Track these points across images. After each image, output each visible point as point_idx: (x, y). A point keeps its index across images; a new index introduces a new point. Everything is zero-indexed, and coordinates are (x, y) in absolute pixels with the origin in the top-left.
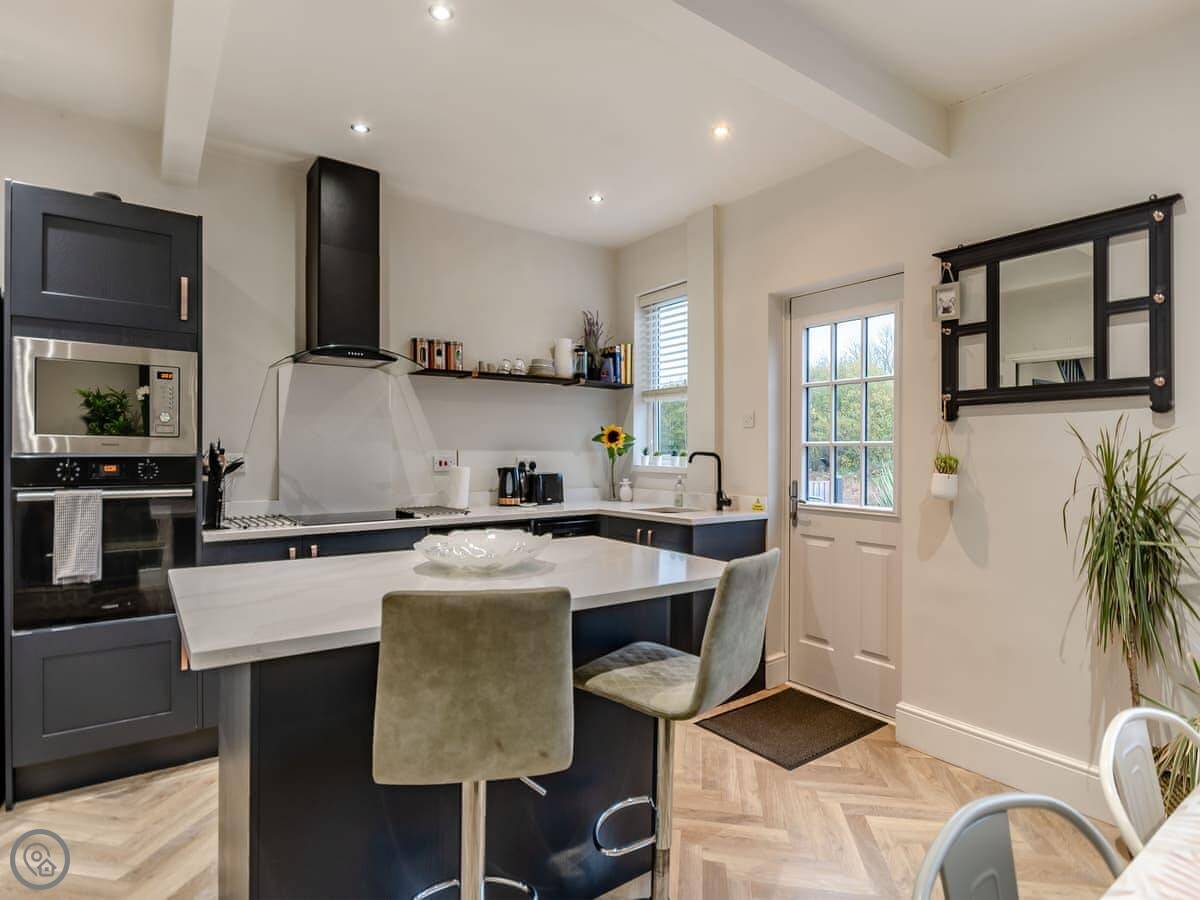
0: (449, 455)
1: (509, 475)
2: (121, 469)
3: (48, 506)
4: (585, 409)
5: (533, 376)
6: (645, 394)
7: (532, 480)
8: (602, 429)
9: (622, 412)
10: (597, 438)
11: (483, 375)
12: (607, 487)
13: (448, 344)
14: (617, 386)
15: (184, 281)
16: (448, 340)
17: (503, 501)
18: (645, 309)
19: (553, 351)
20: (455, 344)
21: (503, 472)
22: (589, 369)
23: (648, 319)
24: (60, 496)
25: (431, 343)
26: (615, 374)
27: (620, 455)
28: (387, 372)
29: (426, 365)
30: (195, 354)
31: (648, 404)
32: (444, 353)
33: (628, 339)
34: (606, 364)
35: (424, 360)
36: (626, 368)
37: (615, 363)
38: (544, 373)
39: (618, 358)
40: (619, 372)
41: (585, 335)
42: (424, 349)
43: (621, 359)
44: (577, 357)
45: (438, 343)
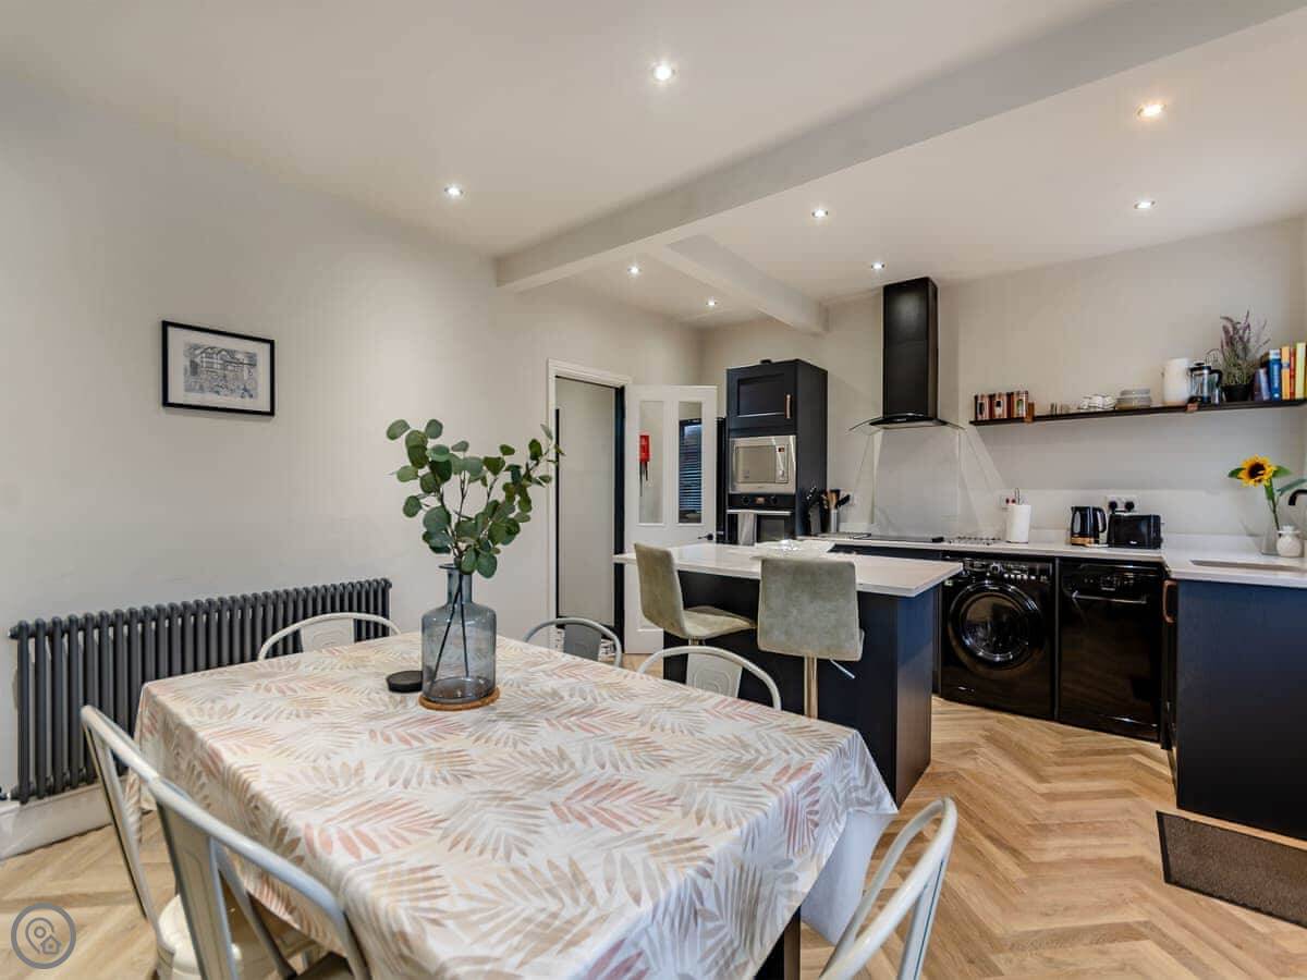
5: (1119, 410)
10: (1233, 475)
14: (1278, 403)
15: (788, 397)
16: (1009, 391)
20: (1019, 393)
24: (740, 512)
25: (991, 397)
26: (1271, 388)
29: (985, 417)
30: (795, 436)
32: (1005, 403)
34: (1254, 377)
35: (981, 413)
36: (1293, 377)
37: (1268, 374)
38: (1135, 404)
39: (1276, 367)
40: (1276, 385)
41: (1222, 347)
42: (981, 404)
43: (1281, 367)
44: (1198, 378)
45: (1000, 395)
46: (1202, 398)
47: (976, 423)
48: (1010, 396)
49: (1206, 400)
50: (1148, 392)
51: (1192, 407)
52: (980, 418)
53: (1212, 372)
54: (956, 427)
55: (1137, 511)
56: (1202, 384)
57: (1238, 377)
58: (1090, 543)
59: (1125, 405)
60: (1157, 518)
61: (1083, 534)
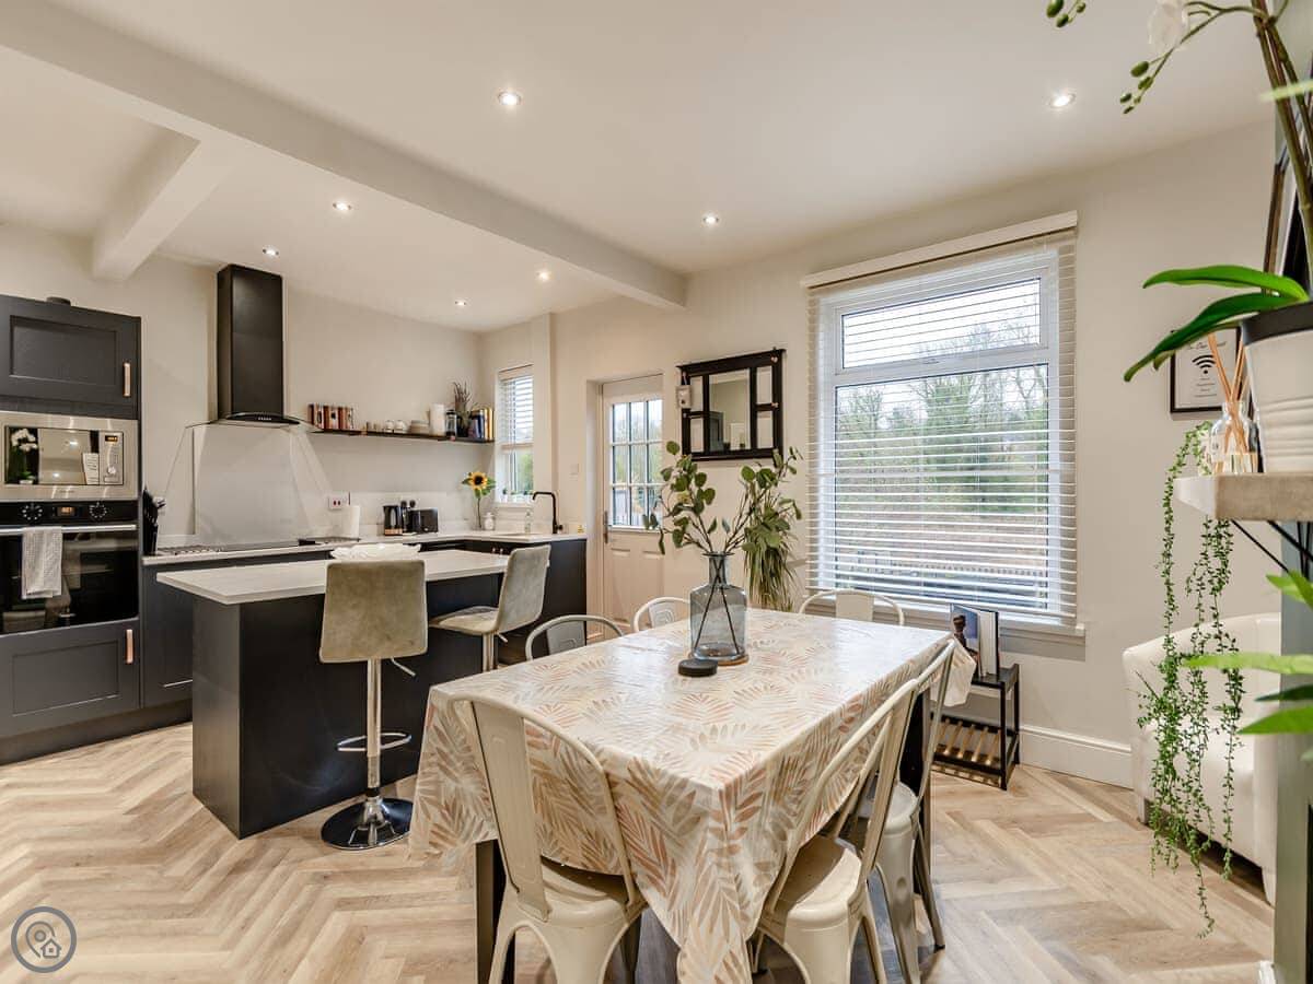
0: (342, 496)
1: (393, 511)
2: (76, 510)
3: (18, 539)
4: (456, 460)
5: (412, 434)
6: (504, 448)
7: (412, 515)
8: (470, 474)
9: (486, 460)
10: (466, 482)
11: (369, 433)
12: (476, 521)
13: (340, 409)
14: (481, 441)
15: (127, 366)
16: (341, 405)
17: (388, 531)
18: (504, 382)
19: (429, 414)
20: (346, 409)
21: (388, 509)
22: (458, 428)
23: (506, 390)
24: (28, 532)
25: (326, 408)
26: (480, 431)
27: (485, 494)
28: (288, 431)
29: (322, 425)
30: (136, 422)
31: (507, 455)
32: (337, 416)
33: (490, 404)
34: (472, 425)
35: (320, 422)
36: (488, 426)
37: (479, 423)
38: (418, 430)
40: (482, 431)
41: (456, 402)
42: (320, 413)
43: (483, 420)
45: (332, 407)
46: (452, 432)
51: (447, 437)
53: (458, 417)
56: (452, 424)
59: (413, 430)
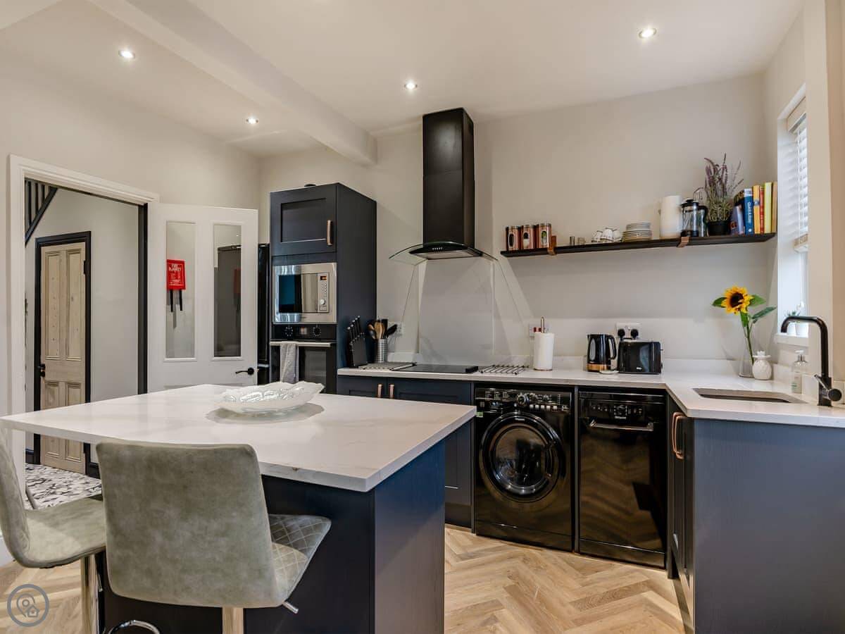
1: (593, 342)
2: (307, 331)
6: (795, 243)
10: (719, 303)
14: (750, 239)
15: (329, 223)
16: (536, 223)
20: (543, 226)
21: (595, 339)
22: (707, 225)
24: (282, 344)
25: (519, 229)
26: (744, 224)
29: (516, 248)
32: (532, 235)
34: (731, 214)
35: (511, 245)
36: (762, 213)
37: (743, 210)
38: (638, 237)
39: (749, 204)
40: (750, 221)
41: (706, 185)
42: (512, 235)
43: (753, 204)
44: (687, 214)
45: (527, 227)
46: (692, 232)
47: (507, 253)
48: (536, 228)
49: (695, 234)
50: (648, 226)
51: (685, 240)
52: (510, 248)
53: (699, 208)
54: (491, 257)
55: (641, 338)
56: (692, 220)
57: (718, 215)
58: (603, 369)
59: (630, 238)
60: (657, 344)
61: (597, 361)
